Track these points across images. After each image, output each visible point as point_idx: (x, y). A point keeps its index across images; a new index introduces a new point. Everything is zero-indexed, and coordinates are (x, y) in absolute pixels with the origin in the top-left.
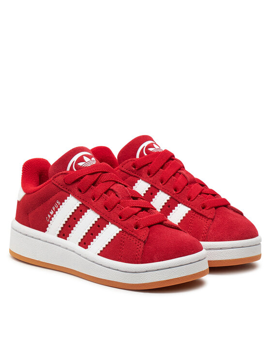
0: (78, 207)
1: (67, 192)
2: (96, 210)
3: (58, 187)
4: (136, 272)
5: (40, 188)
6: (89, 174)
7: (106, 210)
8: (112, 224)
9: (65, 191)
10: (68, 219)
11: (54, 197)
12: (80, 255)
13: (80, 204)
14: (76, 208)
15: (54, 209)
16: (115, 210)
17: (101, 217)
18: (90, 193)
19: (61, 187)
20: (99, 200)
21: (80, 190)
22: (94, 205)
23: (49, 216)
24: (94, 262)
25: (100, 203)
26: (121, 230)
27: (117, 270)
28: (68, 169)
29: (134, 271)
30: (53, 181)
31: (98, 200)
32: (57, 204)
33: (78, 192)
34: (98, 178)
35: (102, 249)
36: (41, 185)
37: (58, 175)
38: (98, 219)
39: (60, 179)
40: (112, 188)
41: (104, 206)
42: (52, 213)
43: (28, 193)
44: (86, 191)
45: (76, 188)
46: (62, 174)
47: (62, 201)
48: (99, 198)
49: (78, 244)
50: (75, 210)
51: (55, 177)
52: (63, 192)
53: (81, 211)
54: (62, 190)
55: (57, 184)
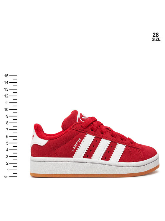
1: (84, 133)
3: (77, 131)
4: (144, 165)
7: (113, 138)
8: (119, 143)
11: (76, 137)
13: (95, 138)
14: (93, 140)
17: (111, 141)
18: (98, 131)
22: (105, 136)
23: (74, 148)
25: (108, 134)
26: (126, 146)
28: (77, 121)
29: (143, 165)
30: (73, 128)
31: (105, 133)
32: (79, 140)
33: (92, 131)
35: (119, 159)
38: (110, 143)
41: (111, 135)
42: (76, 146)
44: (96, 130)
45: (90, 129)
46: (77, 123)
47: (82, 138)
49: (101, 159)
51: (74, 126)
52: (81, 133)
53: (96, 141)
54: (80, 132)
55: (76, 129)
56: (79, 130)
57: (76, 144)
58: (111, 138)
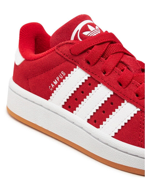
0: (86, 80)
1: (73, 63)
2: (109, 86)
3: (62, 57)
5: (42, 57)
6: (98, 45)
7: (121, 87)
8: (128, 102)
9: (71, 62)
10: (75, 91)
11: (59, 67)
12: (90, 134)
13: (88, 77)
14: (84, 81)
15: (58, 79)
16: (131, 86)
17: (114, 93)
18: (99, 66)
19: (66, 57)
20: (111, 75)
21: (88, 62)
22: (106, 79)
23: (53, 86)
24: (107, 144)
25: (113, 77)
26: (139, 110)
27: (137, 156)
28: (72, 38)
30: (57, 51)
31: (109, 74)
32: (62, 75)
33: (87, 64)
34: (106, 49)
35: (117, 131)
36: (43, 53)
37: (63, 45)
38: (111, 95)
39: (66, 49)
40: (122, 60)
41: (118, 81)
42: (56, 83)
43: (27, 59)
44: (96, 63)
45: (84, 59)
46: (67, 43)
47: (68, 72)
48: (111, 72)
49: (87, 121)
50: (83, 83)
51: (59, 46)
52: (68, 63)
53: (90, 84)
54: (68, 60)
55: (61, 54)
56: (64, 56)
57: (57, 80)
58: (115, 86)
